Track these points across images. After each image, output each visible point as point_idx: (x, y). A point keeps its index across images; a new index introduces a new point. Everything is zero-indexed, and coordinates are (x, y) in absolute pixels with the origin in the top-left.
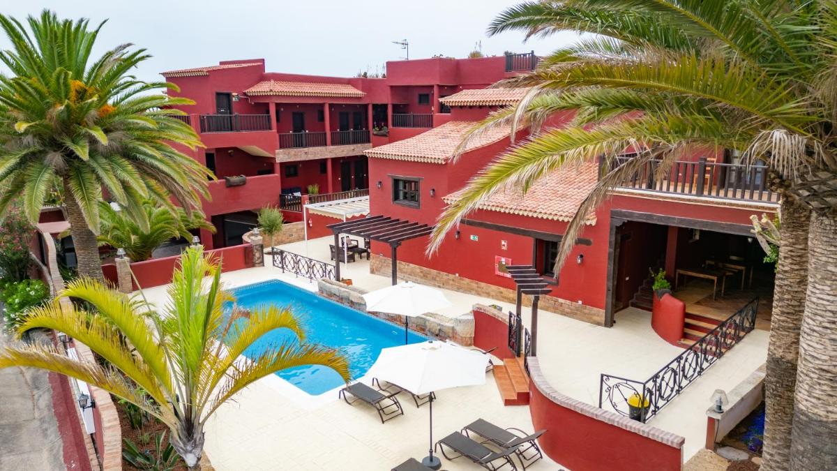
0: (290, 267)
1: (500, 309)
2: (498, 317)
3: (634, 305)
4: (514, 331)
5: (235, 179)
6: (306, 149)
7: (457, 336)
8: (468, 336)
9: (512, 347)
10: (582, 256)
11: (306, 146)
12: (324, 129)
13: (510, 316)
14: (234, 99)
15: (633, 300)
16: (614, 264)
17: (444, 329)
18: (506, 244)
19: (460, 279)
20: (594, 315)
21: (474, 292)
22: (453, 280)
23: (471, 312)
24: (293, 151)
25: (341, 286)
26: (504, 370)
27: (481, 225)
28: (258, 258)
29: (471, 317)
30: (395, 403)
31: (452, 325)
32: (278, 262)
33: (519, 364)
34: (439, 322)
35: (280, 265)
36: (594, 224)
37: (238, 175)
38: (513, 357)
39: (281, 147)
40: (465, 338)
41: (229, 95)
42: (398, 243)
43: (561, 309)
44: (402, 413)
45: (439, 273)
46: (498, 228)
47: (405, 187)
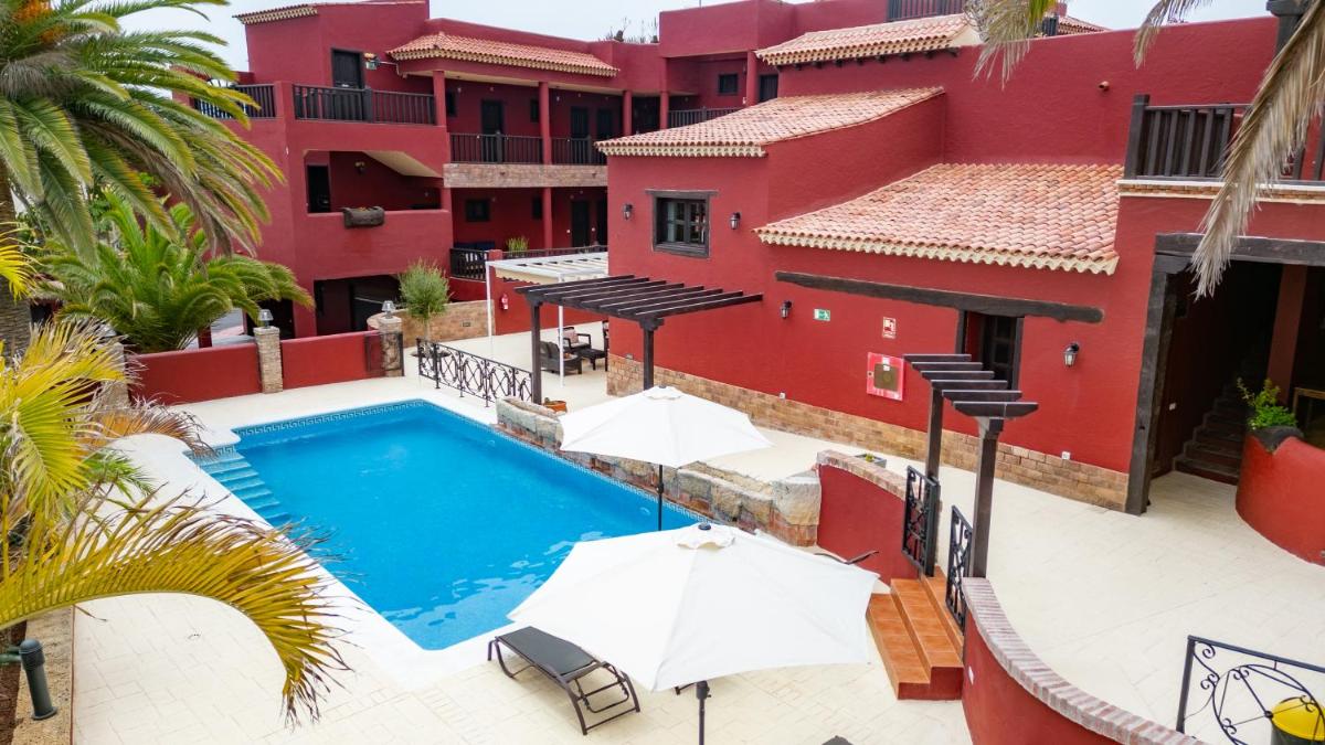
0: (449, 377)
1: (882, 464)
2: (879, 479)
3: (1184, 468)
4: (918, 515)
5: (362, 213)
6: (502, 167)
7: (781, 524)
8: (806, 522)
9: (913, 552)
10: (1075, 348)
11: (504, 161)
12: (538, 131)
13: (911, 479)
14: (367, 65)
15: (1181, 457)
16: (1158, 366)
17: (752, 507)
18: (893, 328)
19: (790, 405)
20: (1100, 484)
21: (817, 432)
22: (774, 407)
23: (813, 470)
24: (477, 169)
25: (541, 413)
26: (893, 606)
27: (837, 285)
28: (393, 360)
29: (815, 481)
30: (620, 681)
31: (768, 498)
32: (428, 367)
33: (930, 595)
34: (740, 491)
35: (432, 374)
36: (1110, 271)
37: (368, 206)
38: (913, 575)
39: (454, 159)
40: (799, 526)
41: (357, 58)
42: (658, 320)
43: (1019, 469)
44: (637, 709)
45: (745, 392)
46: (878, 291)
47: (680, 217)
